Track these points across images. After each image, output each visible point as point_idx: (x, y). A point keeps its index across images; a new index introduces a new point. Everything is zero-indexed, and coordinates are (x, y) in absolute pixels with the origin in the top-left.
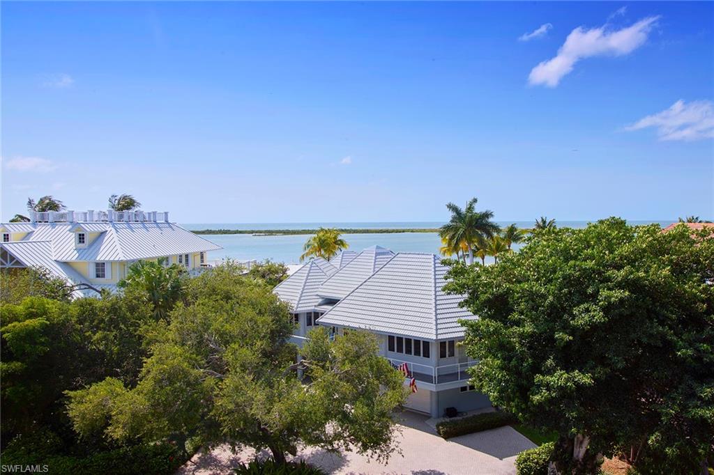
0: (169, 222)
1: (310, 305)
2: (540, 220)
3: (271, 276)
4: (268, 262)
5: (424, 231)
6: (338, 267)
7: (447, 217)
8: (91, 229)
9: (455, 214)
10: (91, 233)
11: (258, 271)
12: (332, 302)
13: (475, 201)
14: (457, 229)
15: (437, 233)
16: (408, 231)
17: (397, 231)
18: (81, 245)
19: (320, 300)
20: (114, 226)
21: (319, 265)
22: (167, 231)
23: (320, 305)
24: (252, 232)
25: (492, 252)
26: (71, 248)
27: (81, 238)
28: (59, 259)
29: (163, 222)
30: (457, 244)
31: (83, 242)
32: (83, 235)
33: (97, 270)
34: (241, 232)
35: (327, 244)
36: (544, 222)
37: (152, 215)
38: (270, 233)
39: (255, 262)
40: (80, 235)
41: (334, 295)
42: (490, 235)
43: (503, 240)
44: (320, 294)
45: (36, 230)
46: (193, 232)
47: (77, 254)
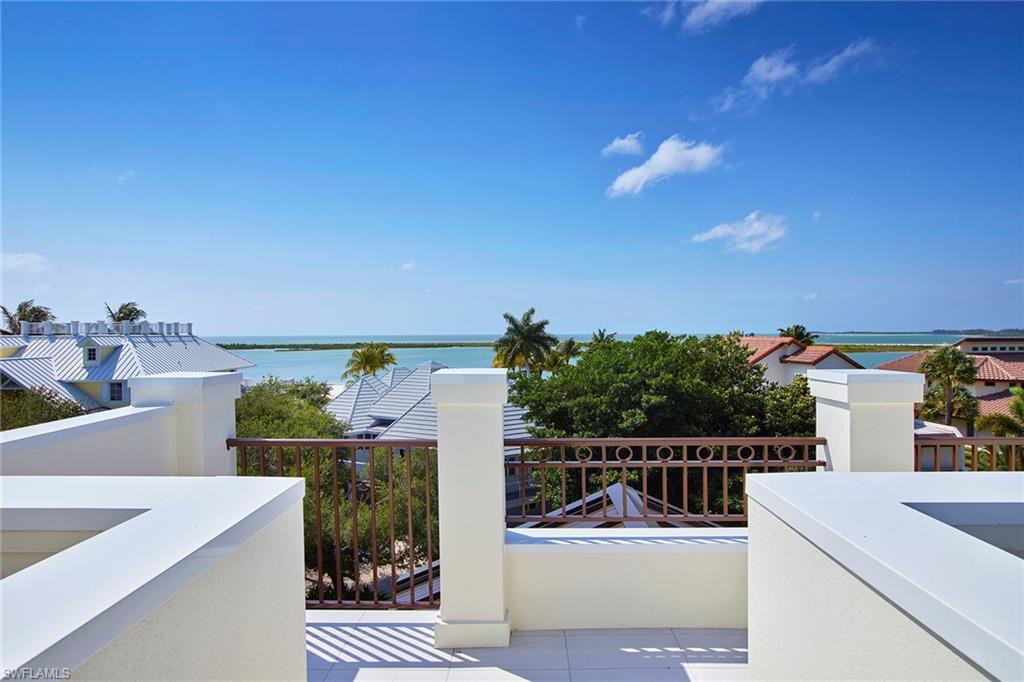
0: (194, 334)
1: (361, 426)
2: (597, 333)
3: (313, 396)
4: (308, 381)
5: (474, 345)
6: (389, 384)
7: (501, 329)
8: (104, 342)
9: (511, 326)
10: (104, 347)
11: (298, 391)
12: (385, 422)
13: (533, 311)
14: (513, 342)
15: (492, 348)
16: (456, 345)
17: (444, 346)
18: (92, 362)
19: (373, 421)
20: (130, 340)
21: (370, 382)
22: (192, 345)
23: (372, 426)
24: (273, 347)
25: (550, 367)
26: (78, 365)
27: (91, 354)
28: (64, 379)
29: (186, 334)
30: (513, 358)
31: (94, 359)
32: (94, 350)
33: (112, 392)
34: (260, 347)
35: (372, 358)
36: (602, 335)
37: (173, 327)
38: (296, 347)
39: (293, 381)
40: (90, 350)
41: (388, 415)
42: (547, 348)
43: (561, 355)
44: (373, 414)
45: (30, 345)
46: (221, 346)
47: (87, 374)
